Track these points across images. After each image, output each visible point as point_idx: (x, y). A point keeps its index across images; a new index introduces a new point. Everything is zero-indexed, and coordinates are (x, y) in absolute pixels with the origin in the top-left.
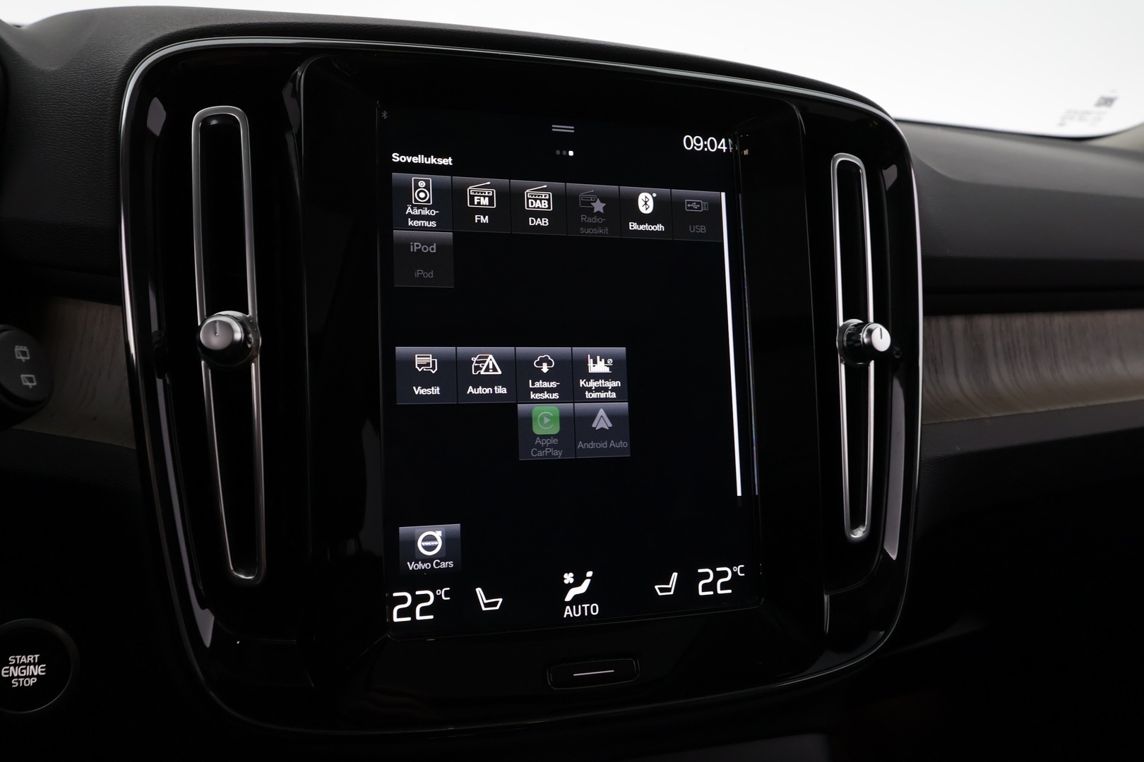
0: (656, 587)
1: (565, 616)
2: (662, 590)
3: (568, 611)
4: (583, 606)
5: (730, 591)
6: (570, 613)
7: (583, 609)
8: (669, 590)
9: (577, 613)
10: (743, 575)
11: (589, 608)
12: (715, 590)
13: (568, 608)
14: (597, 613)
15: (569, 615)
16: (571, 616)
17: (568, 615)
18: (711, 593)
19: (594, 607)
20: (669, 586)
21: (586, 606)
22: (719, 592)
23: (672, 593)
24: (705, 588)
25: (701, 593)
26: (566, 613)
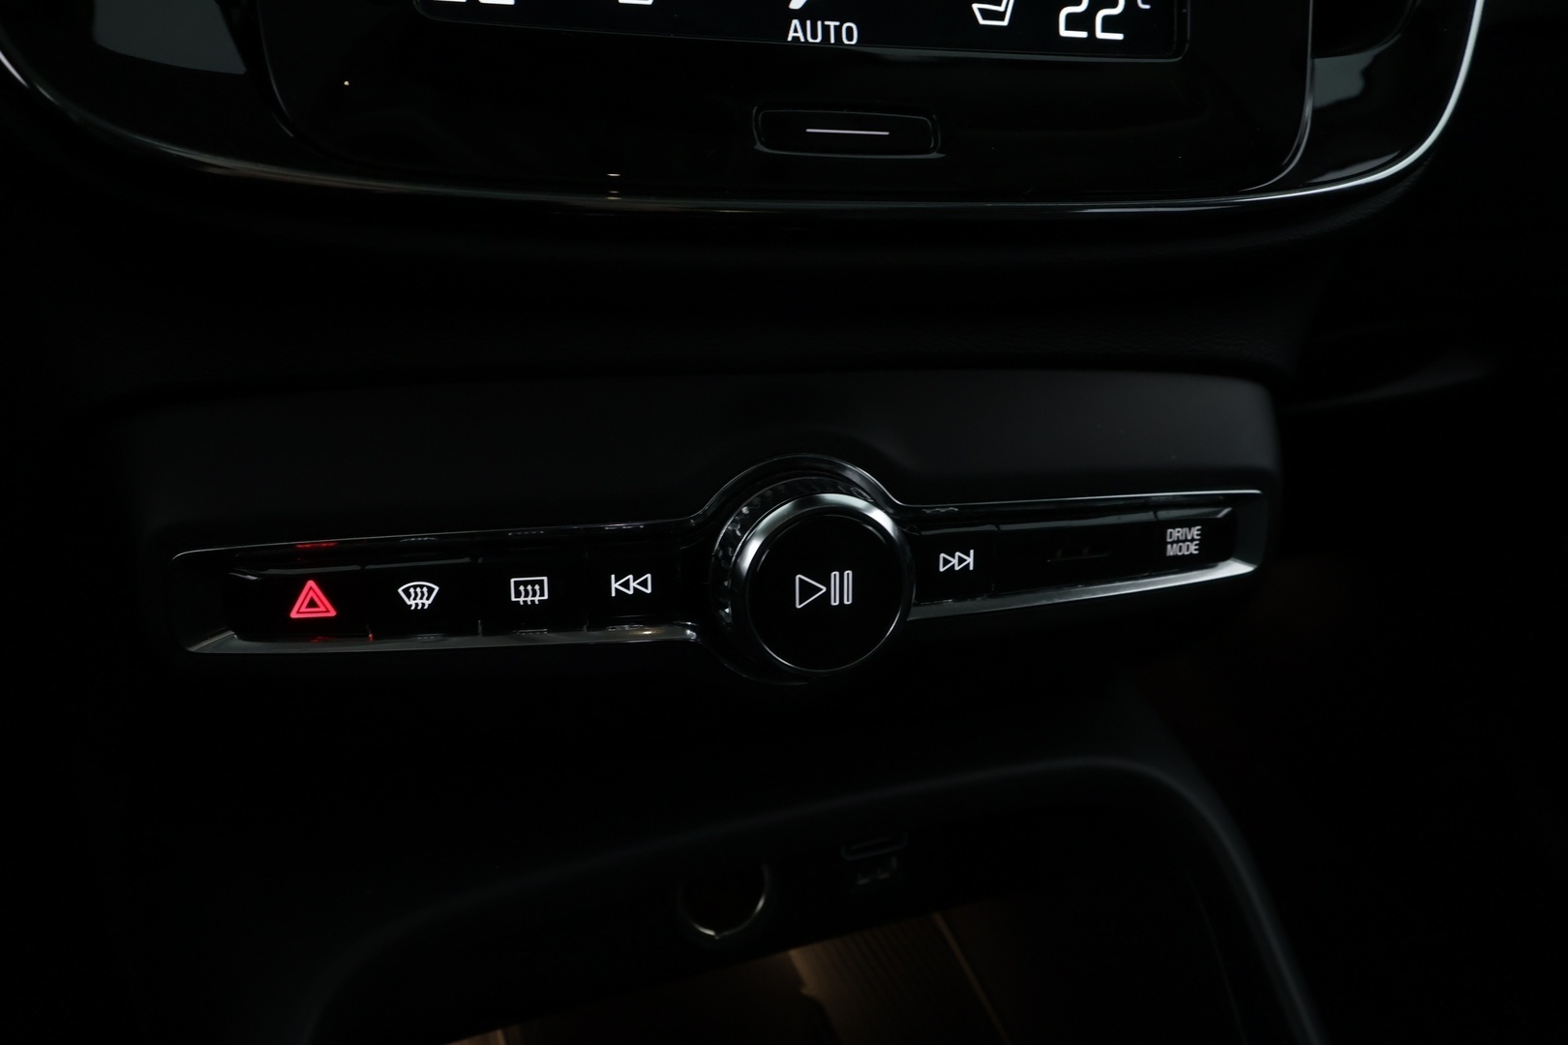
0: (976, 7)
1: (790, 39)
2: (986, 14)
3: (795, 31)
4: (827, 23)
5: (1119, 37)
6: (800, 34)
7: (826, 29)
8: (1000, 16)
9: (814, 36)
10: (1147, 7)
11: (838, 30)
12: (1091, 30)
13: (795, 22)
14: (854, 42)
15: (798, 38)
16: (802, 40)
17: (796, 39)
18: (1083, 34)
19: (849, 30)
20: (1001, 9)
21: (832, 24)
22: (1100, 35)
23: (1005, 23)
24: (1073, 22)
25: (1064, 32)
26: (791, 34)
